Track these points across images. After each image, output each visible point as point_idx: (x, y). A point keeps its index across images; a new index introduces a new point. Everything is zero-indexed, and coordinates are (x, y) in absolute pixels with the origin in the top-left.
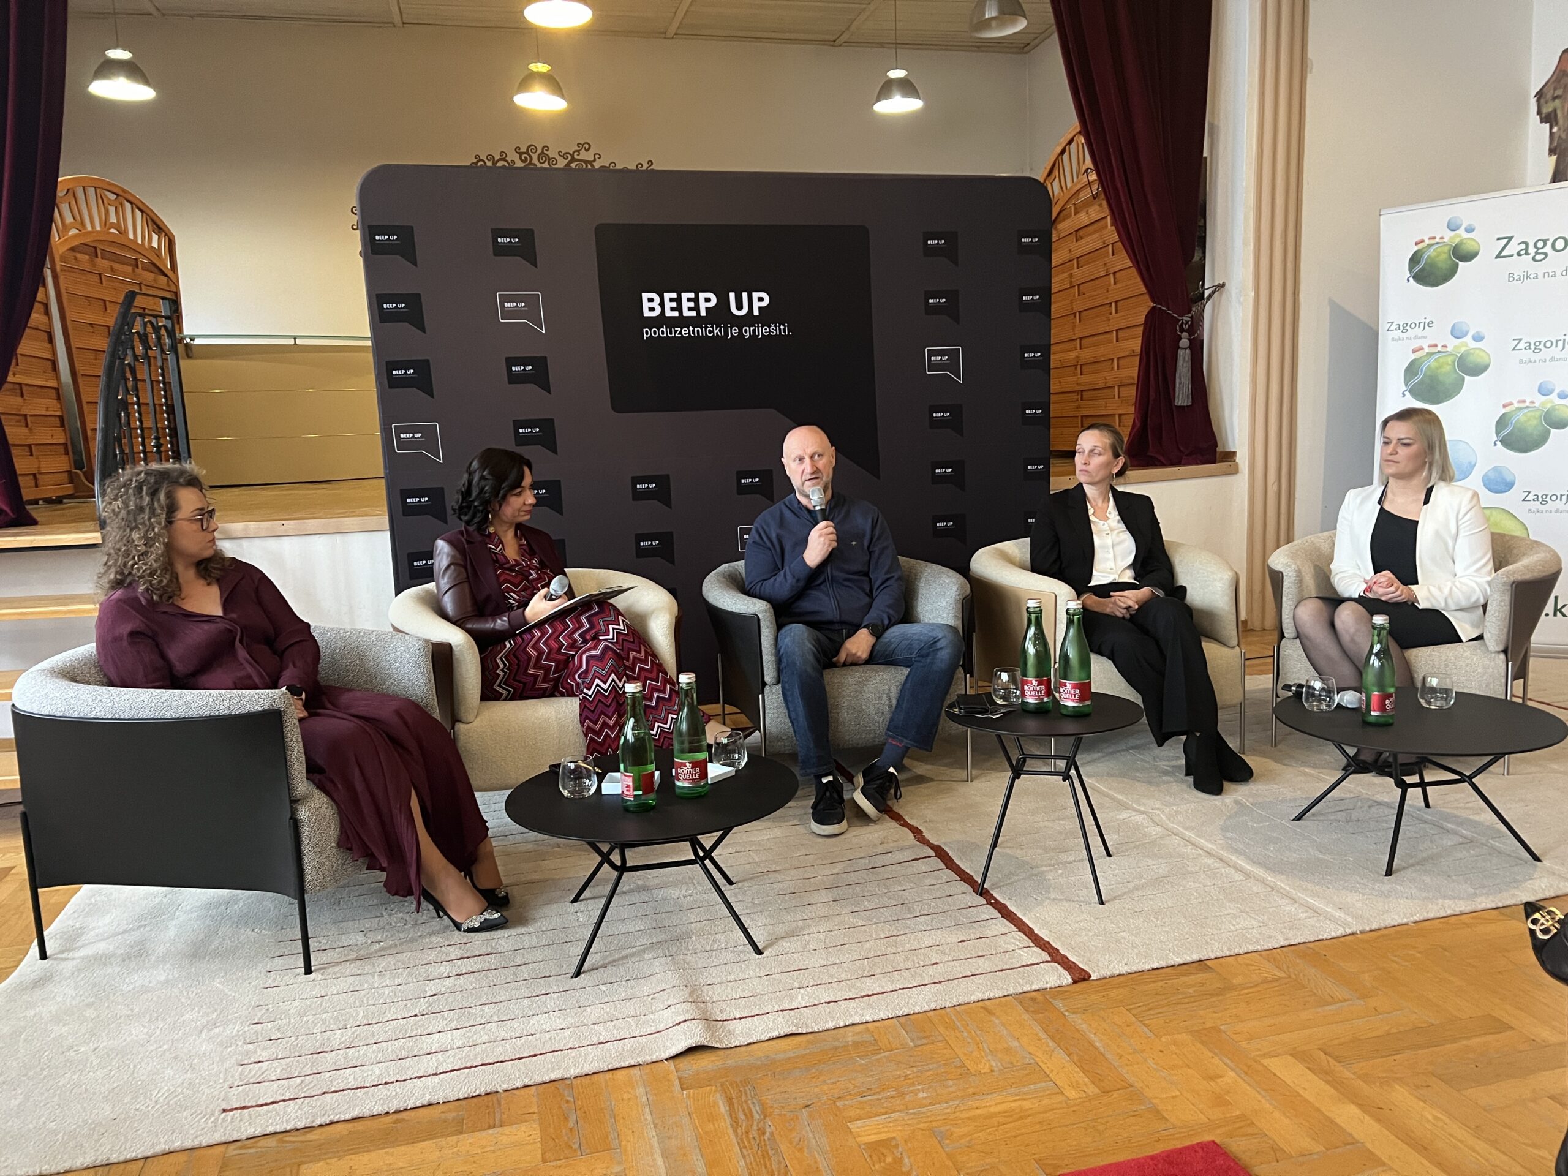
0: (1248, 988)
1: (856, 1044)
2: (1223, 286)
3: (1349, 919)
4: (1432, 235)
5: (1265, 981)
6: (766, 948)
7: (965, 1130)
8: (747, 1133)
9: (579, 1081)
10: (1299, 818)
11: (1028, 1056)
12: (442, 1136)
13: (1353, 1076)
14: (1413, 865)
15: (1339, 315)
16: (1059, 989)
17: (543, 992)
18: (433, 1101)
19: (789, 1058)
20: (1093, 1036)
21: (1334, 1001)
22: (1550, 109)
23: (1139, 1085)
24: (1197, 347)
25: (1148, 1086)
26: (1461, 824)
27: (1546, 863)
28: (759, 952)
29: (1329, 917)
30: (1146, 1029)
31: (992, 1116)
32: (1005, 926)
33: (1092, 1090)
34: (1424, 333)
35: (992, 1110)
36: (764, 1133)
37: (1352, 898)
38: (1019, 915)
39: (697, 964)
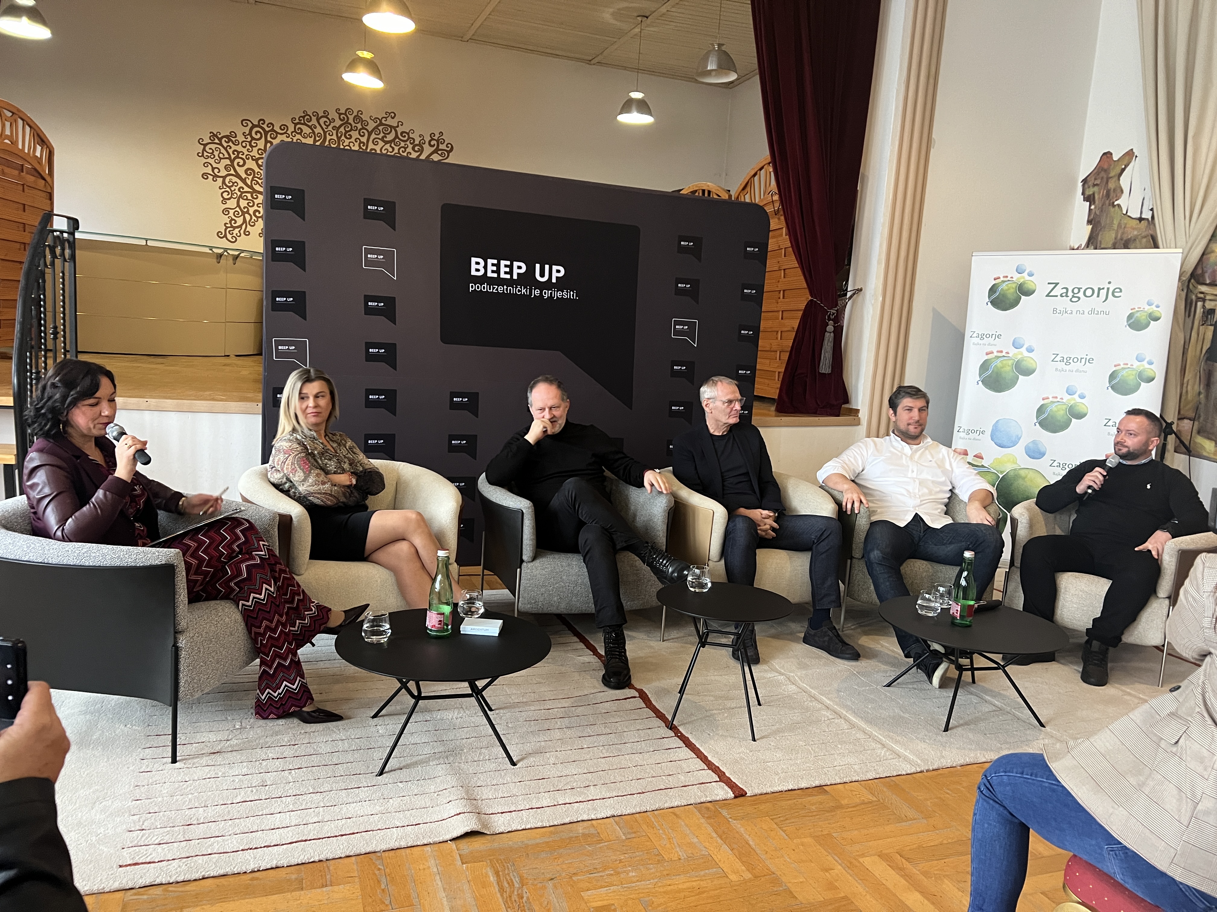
0: (851, 807)
1: (584, 835)
2: (861, 290)
3: (919, 762)
4: (1006, 275)
5: (863, 803)
6: (519, 761)
7: (662, 900)
8: (510, 897)
9: (387, 854)
10: (889, 685)
11: (704, 849)
12: (288, 891)
13: (918, 872)
14: (962, 725)
15: (938, 319)
16: (725, 802)
17: (356, 786)
18: (279, 865)
19: (537, 844)
20: (747, 837)
21: (907, 819)
22: (1091, 193)
23: (778, 873)
24: (838, 332)
25: (784, 874)
26: (994, 697)
27: (1048, 728)
28: (514, 764)
29: (906, 759)
30: (783, 834)
31: (679, 891)
32: (686, 753)
33: (748, 876)
34: (995, 342)
35: (680, 886)
36: (522, 898)
37: (921, 746)
38: (698, 746)
39: (469, 770)
